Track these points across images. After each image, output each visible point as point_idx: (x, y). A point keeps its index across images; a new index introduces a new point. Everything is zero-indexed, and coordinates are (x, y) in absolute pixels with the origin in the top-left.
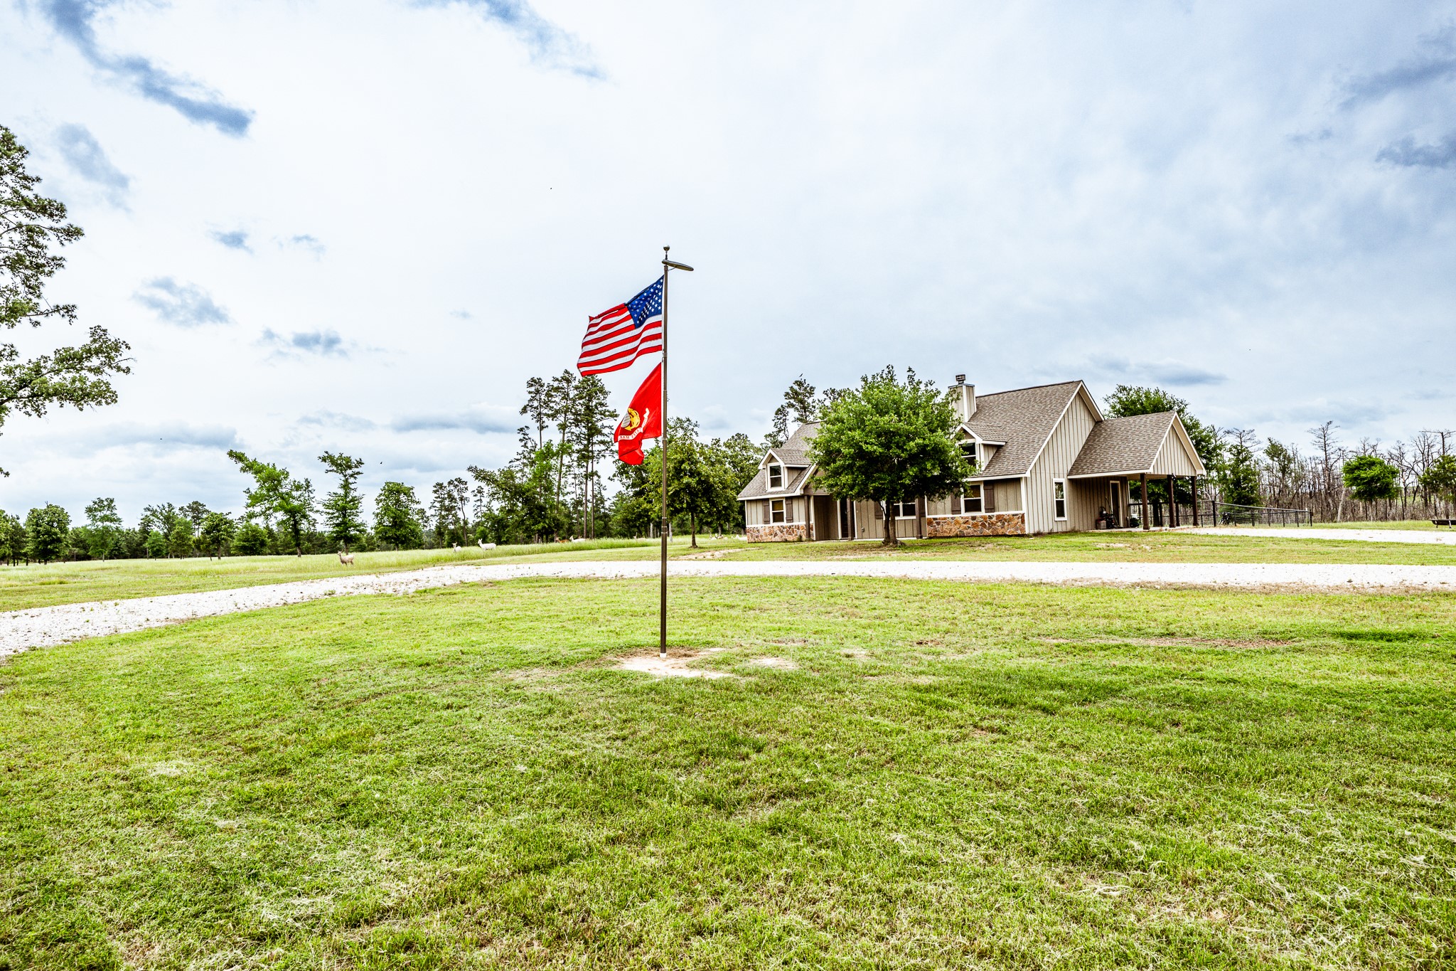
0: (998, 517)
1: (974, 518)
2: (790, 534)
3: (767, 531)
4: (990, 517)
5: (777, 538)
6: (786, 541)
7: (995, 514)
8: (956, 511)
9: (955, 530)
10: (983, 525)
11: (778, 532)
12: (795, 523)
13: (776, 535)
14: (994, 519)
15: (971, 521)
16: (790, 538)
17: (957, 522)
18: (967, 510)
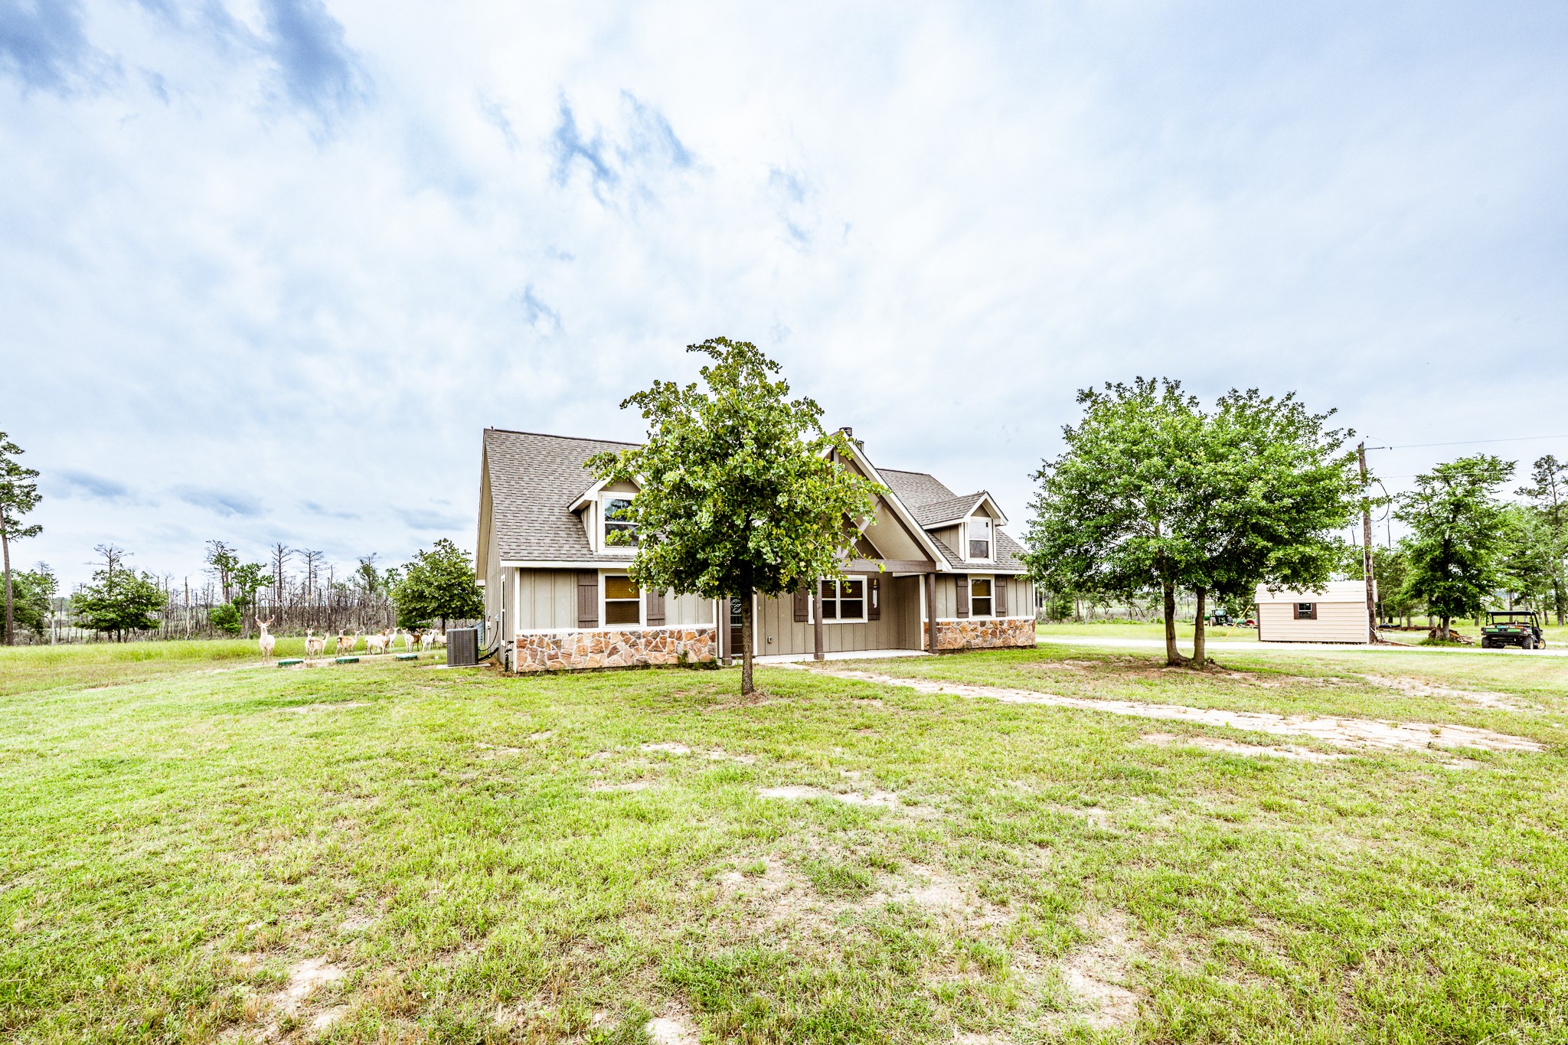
0: (1010, 622)
1: (983, 624)
2: (656, 649)
3: (588, 643)
4: (1001, 623)
5: (617, 660)
6: (646, 666)
7: (1006, 619)
8: (961, 613)
9: (961, 643)
10: (994, 634)
11: (622, 647)
12: (668, 627)
13: (614, 651)
14: (1005, 626)
15: (980, 629)
16: (654, 658)
17: (963, 630)
18: (975, 613)
